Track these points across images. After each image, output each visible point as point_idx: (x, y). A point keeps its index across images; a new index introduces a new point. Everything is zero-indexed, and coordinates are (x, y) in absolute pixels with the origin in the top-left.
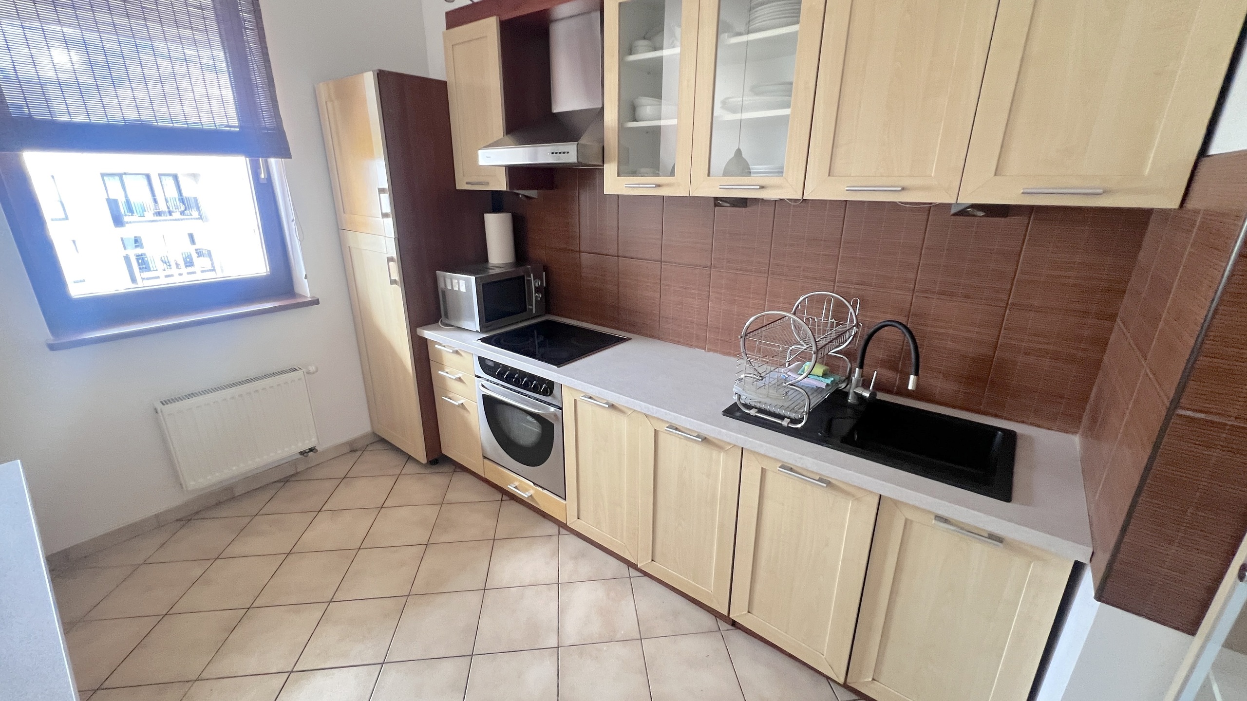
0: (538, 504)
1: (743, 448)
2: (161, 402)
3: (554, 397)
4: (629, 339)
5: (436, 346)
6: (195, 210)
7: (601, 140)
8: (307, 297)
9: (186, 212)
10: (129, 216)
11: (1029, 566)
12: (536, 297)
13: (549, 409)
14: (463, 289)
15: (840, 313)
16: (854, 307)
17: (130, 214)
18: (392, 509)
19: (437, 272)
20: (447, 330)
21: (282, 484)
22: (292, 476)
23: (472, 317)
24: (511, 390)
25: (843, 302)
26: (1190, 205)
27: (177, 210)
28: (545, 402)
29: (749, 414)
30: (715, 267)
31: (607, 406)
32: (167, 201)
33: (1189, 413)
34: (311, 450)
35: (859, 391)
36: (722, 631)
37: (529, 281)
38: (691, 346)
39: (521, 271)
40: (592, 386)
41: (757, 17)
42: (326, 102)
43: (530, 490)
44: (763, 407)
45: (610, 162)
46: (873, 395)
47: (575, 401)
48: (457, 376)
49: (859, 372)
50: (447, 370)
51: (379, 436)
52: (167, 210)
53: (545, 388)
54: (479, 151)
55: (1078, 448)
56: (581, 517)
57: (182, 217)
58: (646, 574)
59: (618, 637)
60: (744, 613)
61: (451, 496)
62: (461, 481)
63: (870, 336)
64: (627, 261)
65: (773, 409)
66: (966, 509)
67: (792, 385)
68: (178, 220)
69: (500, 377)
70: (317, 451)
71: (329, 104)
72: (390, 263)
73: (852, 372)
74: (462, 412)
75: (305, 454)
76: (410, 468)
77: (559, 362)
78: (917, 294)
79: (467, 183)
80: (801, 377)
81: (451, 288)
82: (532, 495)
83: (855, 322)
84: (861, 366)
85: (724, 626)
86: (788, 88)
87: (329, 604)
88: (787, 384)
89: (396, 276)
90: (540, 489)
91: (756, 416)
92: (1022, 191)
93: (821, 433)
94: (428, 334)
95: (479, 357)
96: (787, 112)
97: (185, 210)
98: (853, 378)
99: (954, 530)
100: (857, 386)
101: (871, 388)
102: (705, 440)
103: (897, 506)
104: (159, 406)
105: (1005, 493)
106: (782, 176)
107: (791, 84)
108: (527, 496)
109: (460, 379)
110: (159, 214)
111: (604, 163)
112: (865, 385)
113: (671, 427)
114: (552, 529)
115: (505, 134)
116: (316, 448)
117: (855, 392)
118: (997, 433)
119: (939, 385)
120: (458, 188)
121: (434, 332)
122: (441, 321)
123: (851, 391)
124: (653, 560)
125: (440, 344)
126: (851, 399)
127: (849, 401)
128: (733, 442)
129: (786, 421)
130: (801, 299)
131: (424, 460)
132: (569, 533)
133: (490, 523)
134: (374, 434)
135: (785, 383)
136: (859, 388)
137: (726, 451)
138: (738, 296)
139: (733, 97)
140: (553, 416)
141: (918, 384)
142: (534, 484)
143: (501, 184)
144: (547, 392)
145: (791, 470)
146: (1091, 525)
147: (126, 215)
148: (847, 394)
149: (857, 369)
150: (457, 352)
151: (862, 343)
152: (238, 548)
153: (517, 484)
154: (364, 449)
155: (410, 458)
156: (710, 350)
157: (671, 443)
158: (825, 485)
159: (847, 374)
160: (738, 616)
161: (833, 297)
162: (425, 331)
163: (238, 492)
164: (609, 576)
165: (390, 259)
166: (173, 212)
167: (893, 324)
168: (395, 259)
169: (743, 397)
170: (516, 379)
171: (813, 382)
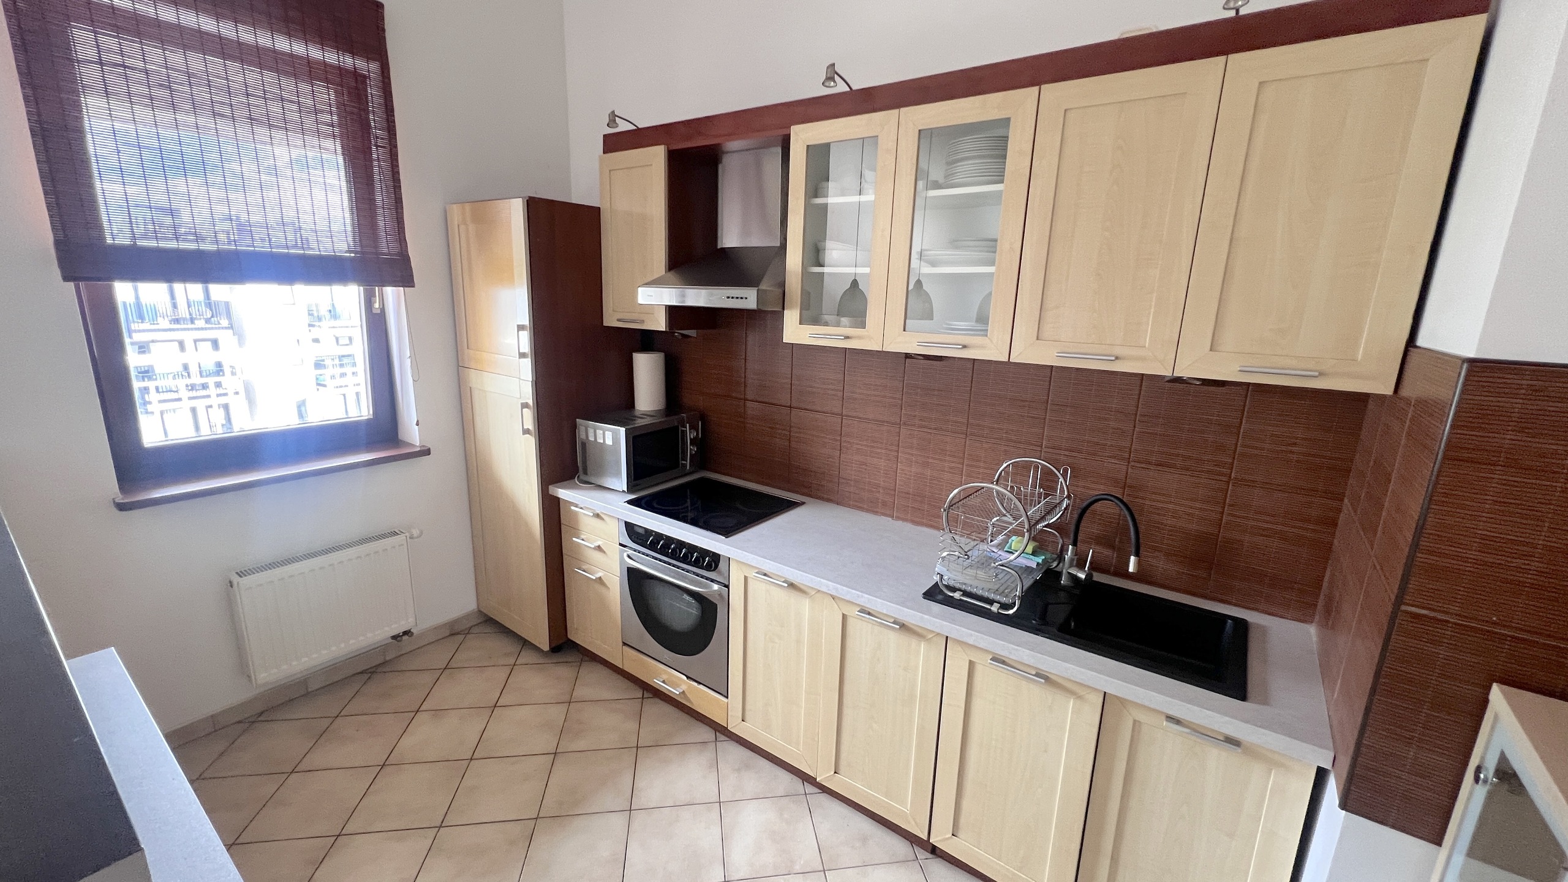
0: (689, 701)
1: (947, 637)
2: (237, 573)
3: (720, 573)
4: (803, 503)
5: (573, 508)
6: (225, 318)
7: (782, 285)
8: (413, 446)
9: (212, 319)
10: (138, 322)
11: (1271, 773)
12: (691, 449)
13: (711, 587)
14: (609, 442)
15: (1048, 483)
16: (1065, 476)
17: (140, 321)
18: (506, 708)
19: (577, 420)
20: (586, 489)
21: (366, 676)
22: (380, 665)
23: (618, 474)
24: (665, 562)
25: (1053, 471)
26: (1405, 392)
27: (202, 317)
28: (707, 579)
29: (952, 597)
30: (905, 424)
31: (786, 585)
32: (189, 306)
33: (1413, 609)
34: (406, 633)
35: (1073, 571)
36: (921, 859)
37: (684, 433)
38: (876, 513)
39: (674, 420)
40: (768, 561)
41: (956, 173)
42: (458, 225)
43: (681, 685)
44: (969, 589)
45: (791, 308)
46: (1089, 576)
47: (746, 578)
48: (597, 544)
49: (1073, 549)
50: (583, 537)
51: (486, 615)
52: (188, 317)
53: (710, 561)
54: (639, 288)
55: (1315, 639)
56: (747, 718)
57: (208, 326)
58: (824, 789)
59: (797, 868)
60: (947, 836)
61: (581, 692)
62: (591, 675)
63: (1084, 510)
64: (802, 413)
65: (980, 592)
66: (1199, 709)
67: (1002, 566)
68: (202, 329)
69: (652, 547)
70: (412, 633)
71: (462, 227)
72: (524, 410)
73: (1063, 550)
74: (597, 586)
75: (399, 639)
76: (527, 657)
77: (727, 531)
78: (1132, 464)
79: (619, 320)
80: (1012, 557)
81: (593, 440)
82: (684, 691)
83: (1066, 493)
84: (1075, 544)
85: (922, 854)
86: (992, 244)
87: (439, 830)
88: (997, 564)
89: (530, 424)
90: (695, 684)
91: (961, 600)
92: (1239, 369)
93: (1035, 620)
94: (563, 493)
95: (626, 522)
96: (991, 269)
97: (212, 316)
98: (1066, 556)
99: (1188, 733)
100: (1071, 566)
101: (1086, 569)
102: (903, 627)
103: (1125, 707)
104: (236, 579)
105: (1239, 691)
106: (986, 336)
107: (996, 240)
108: (678, 693)
109: (599, 548)
110: (177, 321)
111: (784, 309)
112: (1081, 565)
113: (862, 611)
114: (707, 734)
115: (667, 270)
116: (412, 631)
117: (1069, 573)
118: (1226, 623)
119: (1161, 565)
120: (605, 324)
121: (572, 491)
122: (578, 477)
123: (1064, 571)
124: (835, 773)
125: (576, 506)
126: (1064, 581)
127: (1062, 582)
128: (937, 631)
129: (995, 607)
130: (1005, 465)
131: (546, 647)
132: (728, 739)
133: (632, 725)
134: (480, 612)
135: (995, 563)
136: (1072, 568)
137: (929, 640)
138: (932, 458)
139: (930, 251)
140: (717, 596)
141: (1139, 564)
142: (688, 677)
143: (659, 323)
144: (711, 567)
145: (1003, 662)
146: (1331, 726)
147: (134, 322)
148: (1059, 574)
149: (1070, 546)
150: (597, 516)
151: (1076, 516)
152: (317, 759)
153: (665, 677)
154: (468, 632)
155: (525, 643)
156: (898, 518)
157: (862, 631)
158: (1043, 681)
159: (1059, 551)
160: (940, 841)
161: (1040, 463)
162: (560, 490)
163: (313, 686)
164: (781, 792)
165: (525, 406)
166: (196, 319)
167: (1109, 497)
168: (530, 405)
169: (945, 578)
170: (673, 550)
171: (1024, 561)
